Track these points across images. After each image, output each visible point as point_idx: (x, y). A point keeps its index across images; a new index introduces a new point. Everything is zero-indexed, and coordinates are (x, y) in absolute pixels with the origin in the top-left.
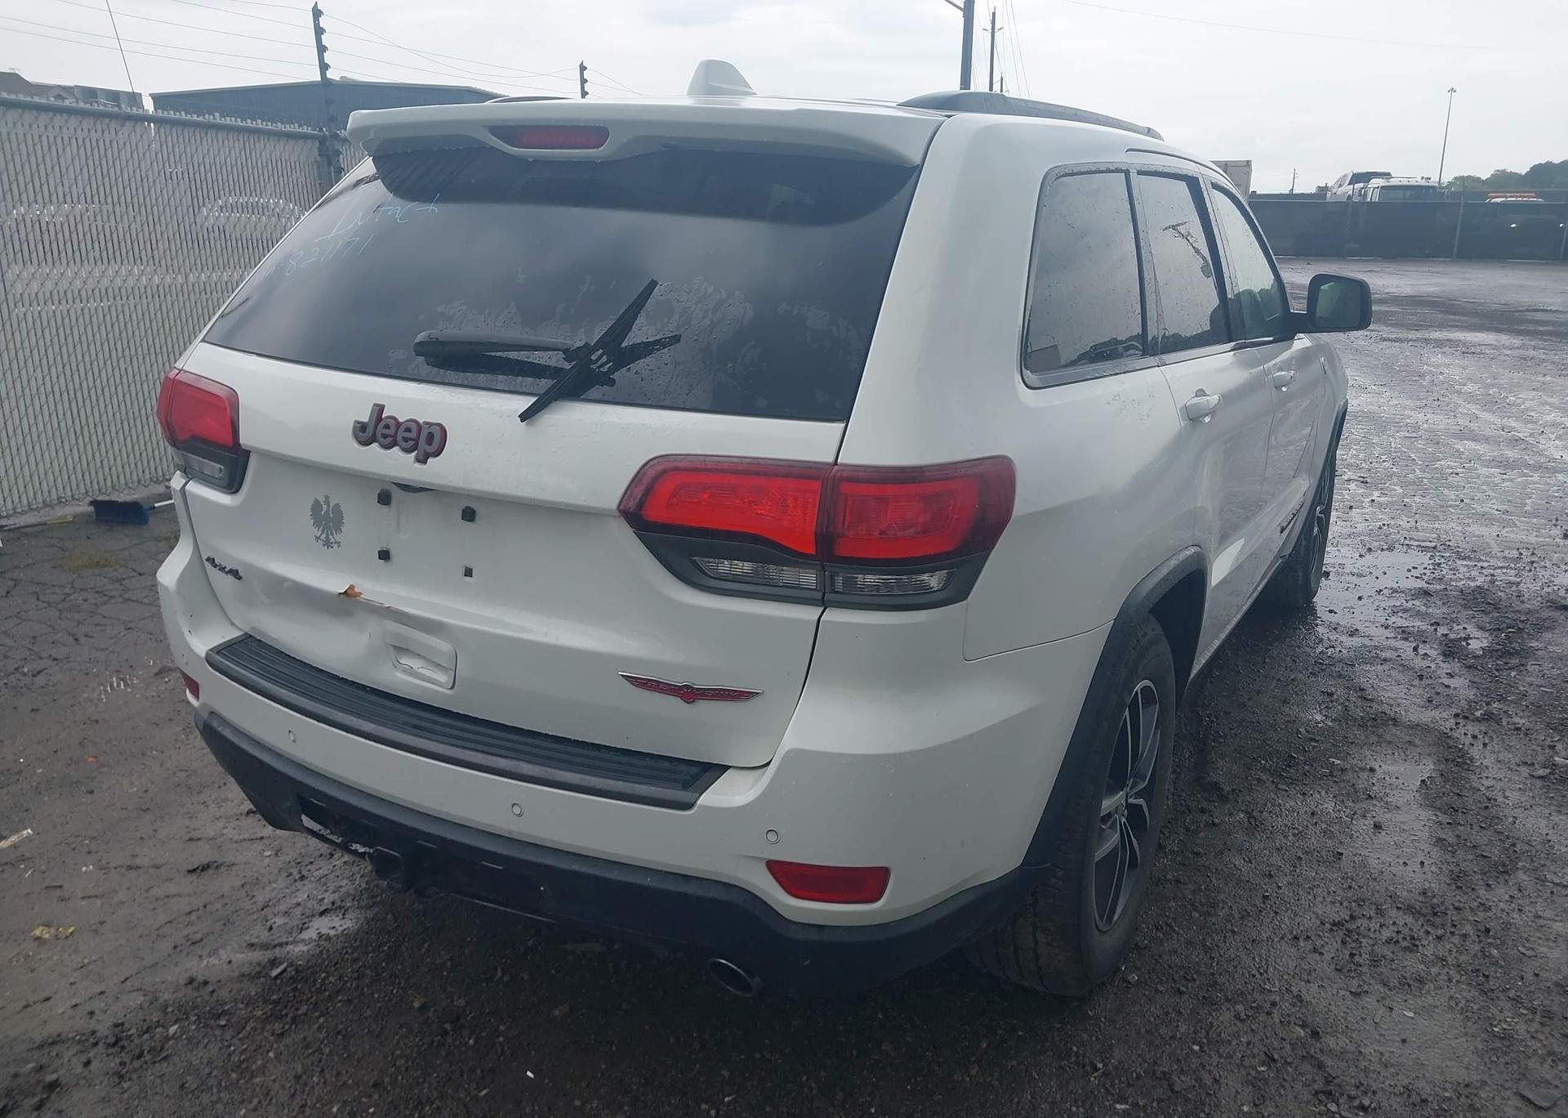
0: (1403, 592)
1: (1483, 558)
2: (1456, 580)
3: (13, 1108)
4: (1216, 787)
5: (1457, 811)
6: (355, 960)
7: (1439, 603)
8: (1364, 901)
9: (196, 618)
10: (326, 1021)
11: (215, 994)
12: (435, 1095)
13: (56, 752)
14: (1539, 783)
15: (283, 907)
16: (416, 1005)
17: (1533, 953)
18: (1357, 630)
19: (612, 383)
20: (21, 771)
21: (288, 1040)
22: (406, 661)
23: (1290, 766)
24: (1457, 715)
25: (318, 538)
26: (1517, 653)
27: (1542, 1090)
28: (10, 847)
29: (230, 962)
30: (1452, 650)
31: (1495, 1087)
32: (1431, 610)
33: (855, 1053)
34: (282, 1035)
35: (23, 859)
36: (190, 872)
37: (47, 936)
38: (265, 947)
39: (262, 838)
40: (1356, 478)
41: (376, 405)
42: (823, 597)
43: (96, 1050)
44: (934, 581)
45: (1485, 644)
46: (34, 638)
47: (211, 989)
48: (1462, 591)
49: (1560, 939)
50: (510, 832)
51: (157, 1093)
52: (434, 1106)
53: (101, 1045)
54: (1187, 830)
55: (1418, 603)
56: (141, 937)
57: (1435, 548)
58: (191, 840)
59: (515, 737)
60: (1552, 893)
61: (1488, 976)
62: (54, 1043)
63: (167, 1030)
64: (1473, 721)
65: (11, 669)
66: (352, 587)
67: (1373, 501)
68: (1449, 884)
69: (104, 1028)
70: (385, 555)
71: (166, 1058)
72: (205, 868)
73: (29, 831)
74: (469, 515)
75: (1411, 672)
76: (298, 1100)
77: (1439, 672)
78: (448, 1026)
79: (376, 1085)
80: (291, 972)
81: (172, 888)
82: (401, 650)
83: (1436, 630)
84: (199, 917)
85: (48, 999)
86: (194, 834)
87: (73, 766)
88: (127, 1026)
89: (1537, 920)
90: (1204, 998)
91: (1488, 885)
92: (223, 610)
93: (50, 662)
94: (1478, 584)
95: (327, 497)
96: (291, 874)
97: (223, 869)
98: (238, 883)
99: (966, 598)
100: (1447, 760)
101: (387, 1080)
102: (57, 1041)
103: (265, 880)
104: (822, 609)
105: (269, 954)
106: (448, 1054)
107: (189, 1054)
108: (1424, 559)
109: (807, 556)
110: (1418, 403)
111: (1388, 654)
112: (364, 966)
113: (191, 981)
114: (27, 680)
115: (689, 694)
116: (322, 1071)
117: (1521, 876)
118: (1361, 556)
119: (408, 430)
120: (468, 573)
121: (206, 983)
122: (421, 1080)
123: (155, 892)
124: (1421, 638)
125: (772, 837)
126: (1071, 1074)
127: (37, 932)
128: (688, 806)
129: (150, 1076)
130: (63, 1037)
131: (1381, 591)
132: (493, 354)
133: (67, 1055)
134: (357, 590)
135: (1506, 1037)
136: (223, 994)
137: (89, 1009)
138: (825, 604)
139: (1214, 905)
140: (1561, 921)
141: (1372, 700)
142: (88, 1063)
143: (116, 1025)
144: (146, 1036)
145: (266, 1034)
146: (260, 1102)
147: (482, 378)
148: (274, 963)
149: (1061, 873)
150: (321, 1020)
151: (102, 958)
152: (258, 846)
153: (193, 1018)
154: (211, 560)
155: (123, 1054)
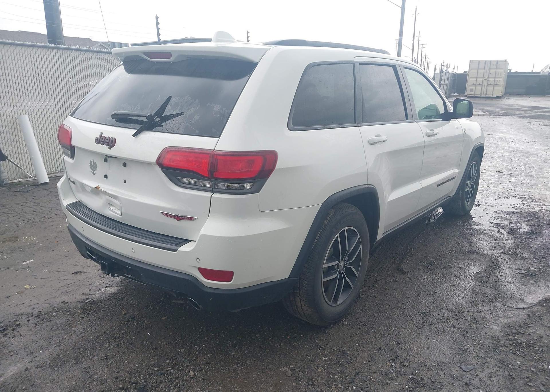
0: (505, 212)
1: (542, 202)
2: (527, 209)
3: (6, 330)
4: (402, 270)
5: (485, 282)
6: (111, 300)
7: (516, 216)
8: (436, 307)
9: (65, 196)
10: (97, 315)
11: (69, 306)
12: (120, 336)
13: (47, 239)
14: (520, 275)
15: (95, 285)
16: (123, 313)
17: (488, 327)
18: (480, 224)
19: (162, 126)
20: (35, 244)
21: (85, 319)
22: (111, 208)
23: (432, 265)
24: (502, 252)
25: (91, 172)
26: (536, 234)
27: (469, 366)
28: (26, 264)
29: (76, 298)
30: (512, 232)
31: (453, 364)
32: (512, 218)
33: (247, 336)
34: (84, 318)
35: (28, 267)
36: (73, 273)
37: (28, 288)
38: (87, 295)
39: (96, 266)
40: (508, 173)
41: (101, 133)
42: (212, 189)
43: (32, 317)
44: (248, 186)
45: (526, 230)
46: (52, 208)
47: (68, 304)
48: (527, 212)
49: (500, 323)
50: (132, 257)
51: (44, 330)
52: (119, 339)
53: (34, 316)
54: (386, 282)
55: (508, 216)
56: (54, 290)
57: (525, 198)
58: (76, 265)
59: (137, 230)
60: (506, 309)
61: (468, 332)
62: (21, 315)
63: (53, 314)
64: (507, 255)
65: (43, 216)
66: (98, 186)
67: (510, 181)
68: (469, 304)
69: (36, 312)
70: (106, 177)
71: (50, 321)
72: (77, 273)
73: (33, 260)
74: (125, 165)
75: (493, 238)
76: (82, 335)
77: (503, 238)
78: (130, 319)
79: (105, 333)
80: (91, 301)
81: (66, 277)
82: (110, 204)
83: (510, 225)
84: (71, 286)
85: (23, 304)
86: (77, 264)
87: (51, 244)
88: (42, 312)
89: (495, 317)
90: (367, 331)
91: (483, 305)
92: (74, 194)
93: (54, 215)
94: (535, 210)
95: (93, 160)
96: (101, 276)
97: (82, 273)
98: (85, 277)
99: (258, 192)
100: (490, 266)
101: (108, 332)
102: (23, 314)
103: (93, 277)
104: (213, 193)
105: (87, 297)
106: (128, 327)
107: (56, 321)
108: (519, 202)
109: (206, 177)
110: (546, 148)
111: (487, 232)
112: (112, 302)
113: (63, 302)
114: (46, 220)
115: (178, 218)
116: (91, 328)
117: (498, 303)
118: (495, 200)
119: (107, 140)
120: (125, 182)
121: (67, 303)
122: (118, 333)
123: (62, 278)
124: (503, 227)
125: (198, 260)
126: (312, 348)
127: (26, 287)
128: (176, 251)
129: (44, 326)
130: (24, 314)
131: (496, 211)
132: (131, 118)
133: (24, 318)
134: (99, 187)
135: (465, 351)
136: (71, 306)
137: (33, 307)
138: (214, 192)
139: (383, 305)
140: (504, 318)
141: (473, 246)
142: (29, 321)
143: (39, 312)
144: (46, 315)
145: (79, 317)
146: (72, 334)
147: (127, 125)
148: (88, 299)
149: (307, 282)
150: (96, 315)
151: (41, 294)
152: (95, 267)
153: (61, 311)
154: (70, 179)
155: (39, 319)
